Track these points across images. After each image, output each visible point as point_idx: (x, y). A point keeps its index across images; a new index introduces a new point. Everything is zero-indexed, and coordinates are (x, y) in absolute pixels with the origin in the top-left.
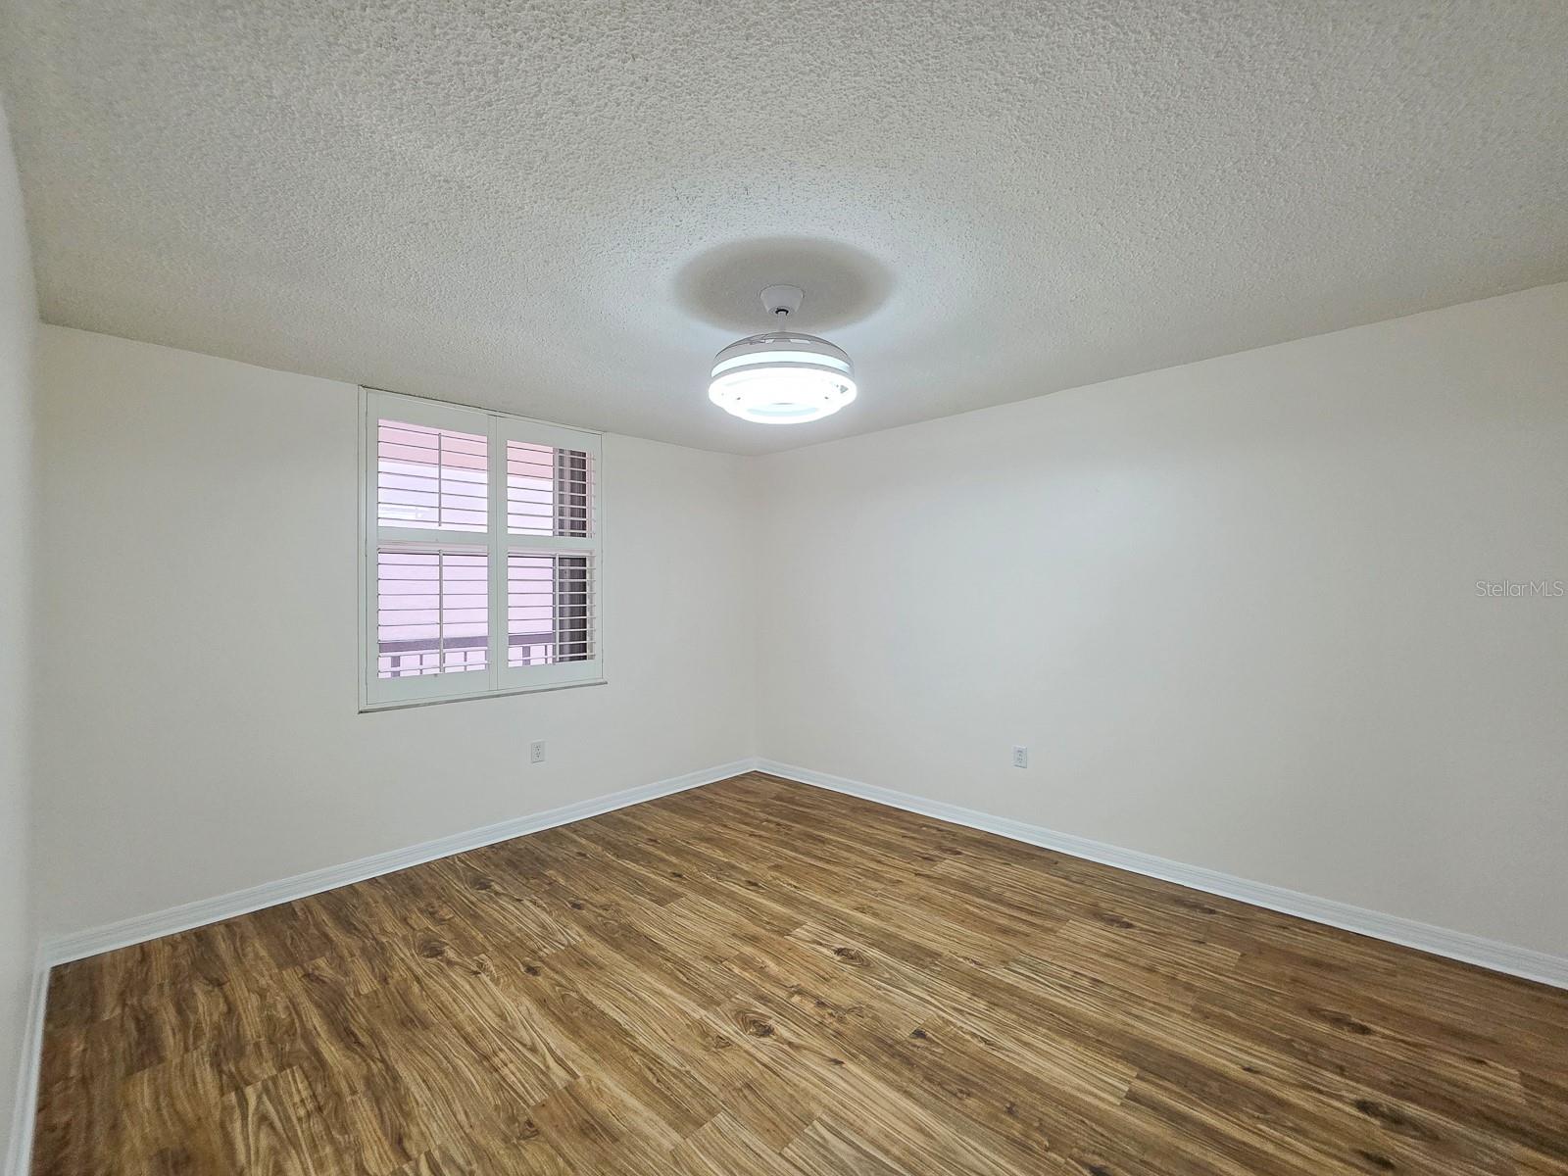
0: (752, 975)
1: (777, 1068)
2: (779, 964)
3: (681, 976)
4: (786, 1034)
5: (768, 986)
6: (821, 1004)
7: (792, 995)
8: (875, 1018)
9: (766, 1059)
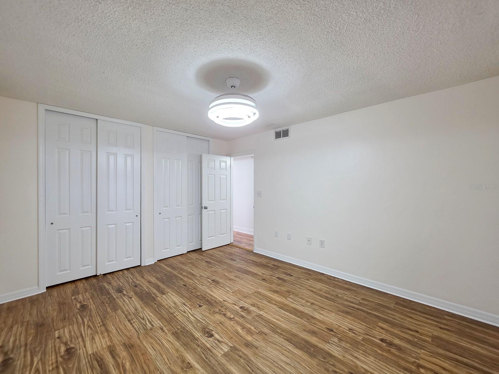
0: (247, 326)
1: (239, 300)
2: (237, 330)
3: (272, 326)
4: (236, 307)
5: (241, 321)
6: (225, 315)
7: (233, 318)
8: (210, 310)
9: (242, 302)
